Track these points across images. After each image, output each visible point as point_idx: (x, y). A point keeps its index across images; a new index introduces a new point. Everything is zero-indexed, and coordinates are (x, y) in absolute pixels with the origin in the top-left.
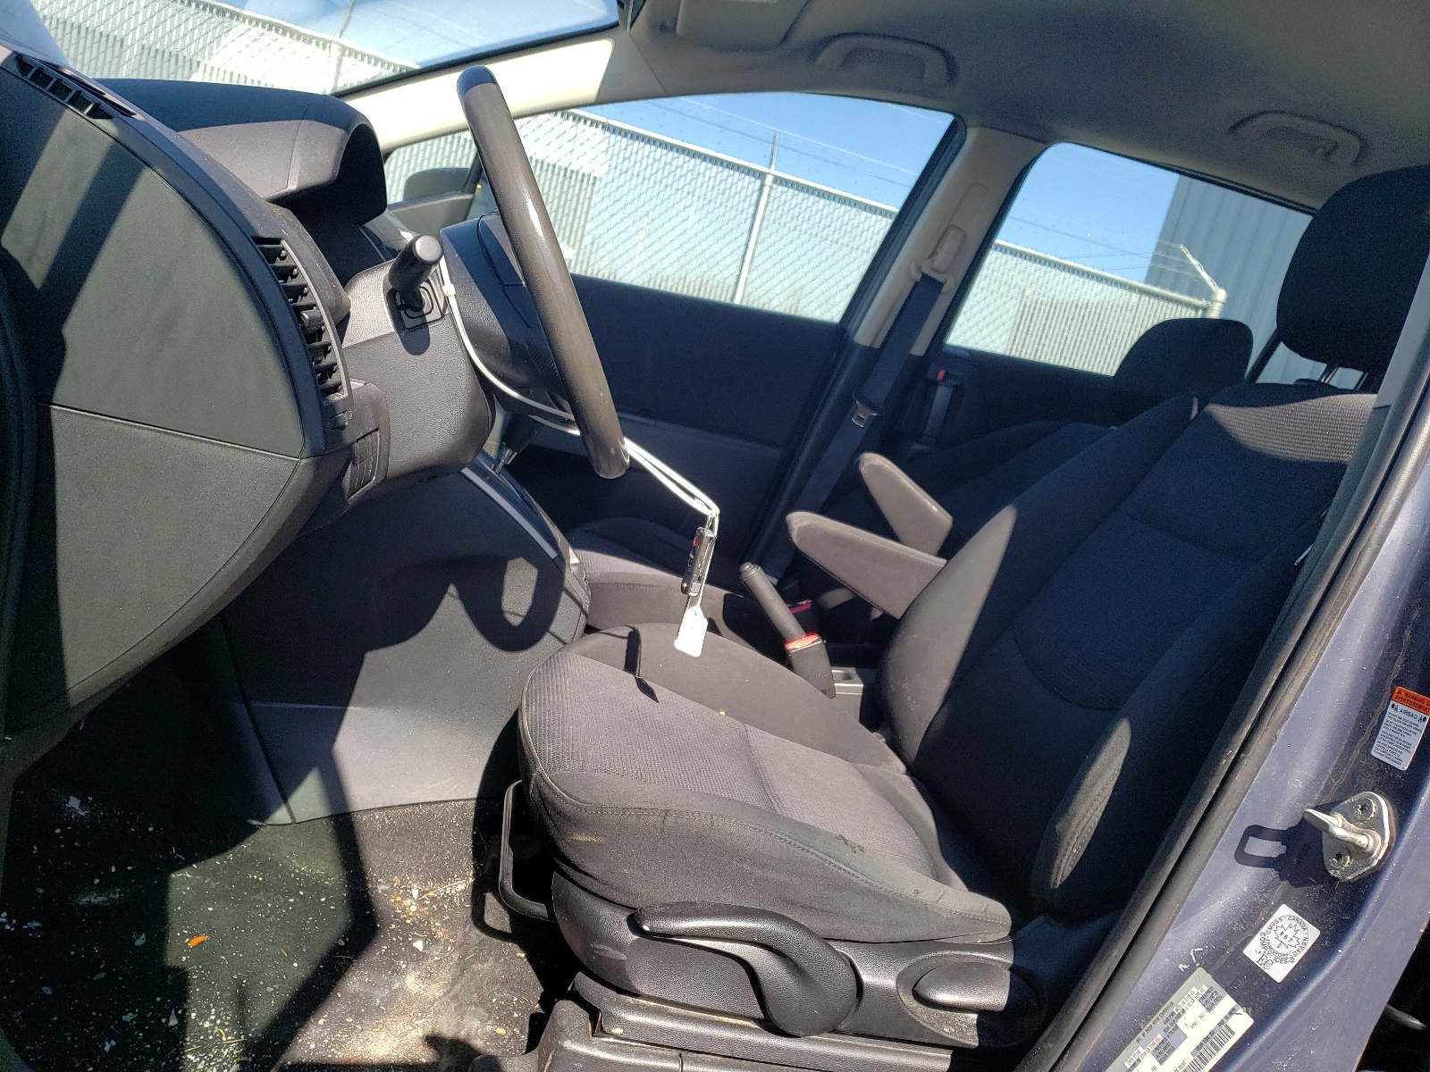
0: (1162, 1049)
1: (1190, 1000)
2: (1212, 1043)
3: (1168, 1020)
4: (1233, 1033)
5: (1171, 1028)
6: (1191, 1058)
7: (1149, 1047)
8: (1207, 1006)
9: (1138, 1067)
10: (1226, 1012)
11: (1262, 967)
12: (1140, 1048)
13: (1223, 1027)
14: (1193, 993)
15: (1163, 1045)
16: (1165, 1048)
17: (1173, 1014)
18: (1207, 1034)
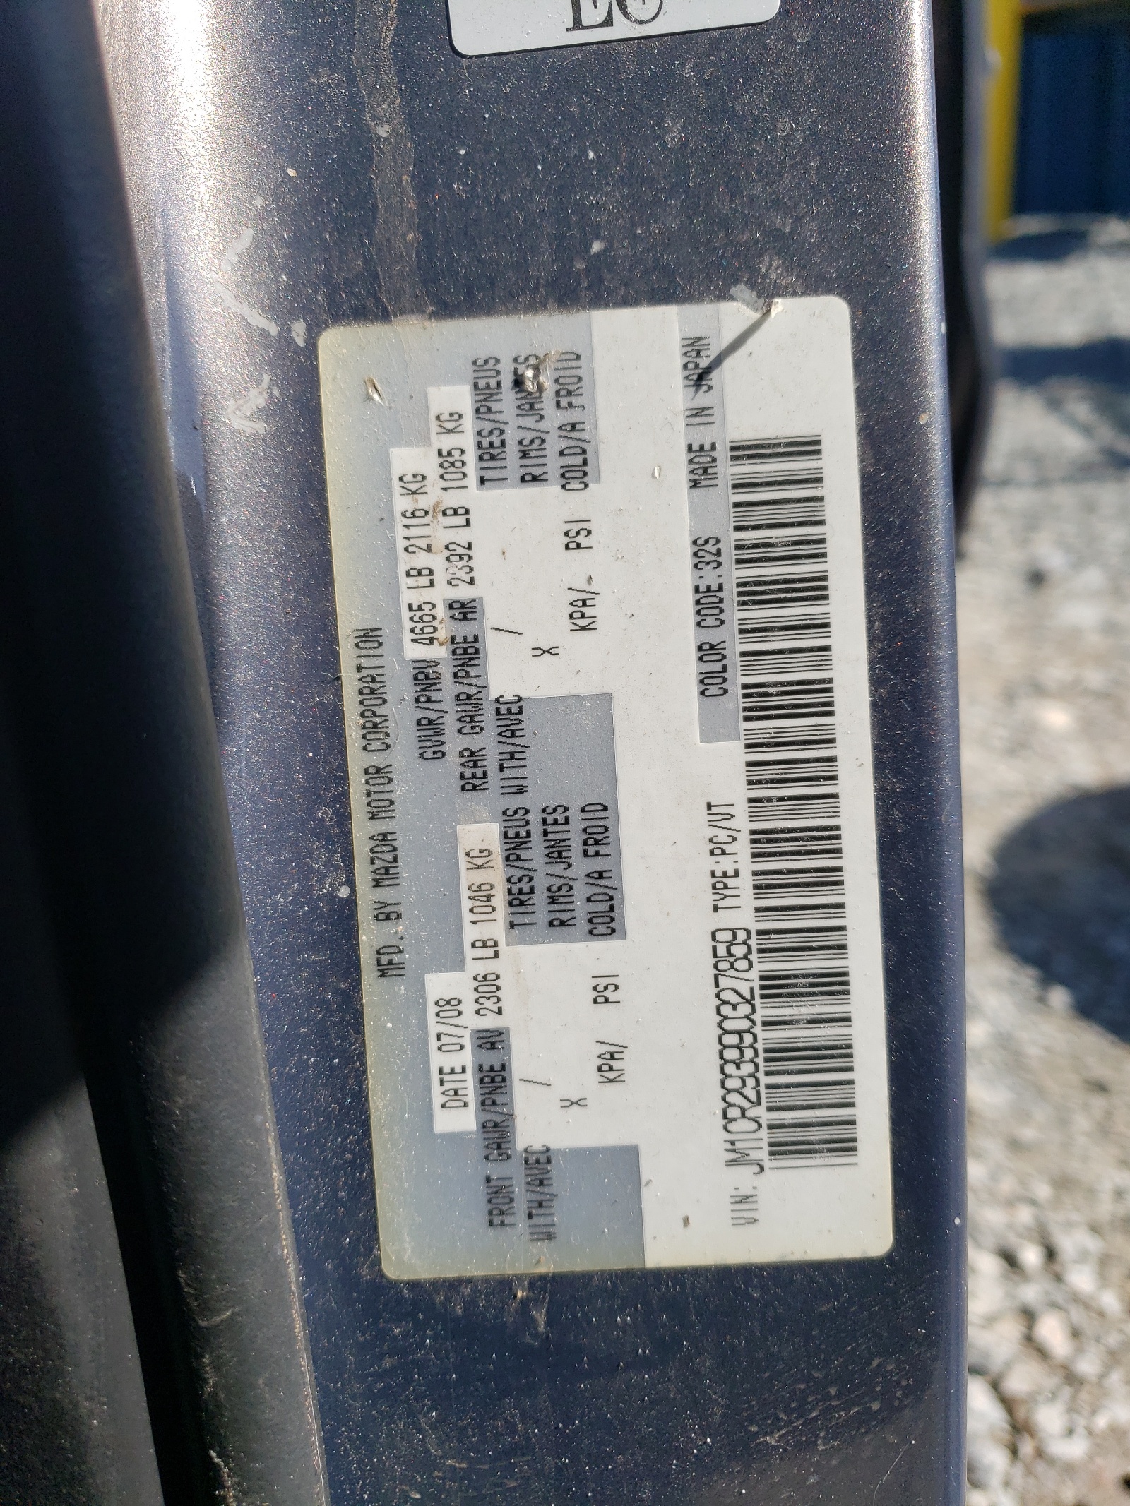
0: (543, 875)
1: (441, 532)
2: (753, 594)
3: (430, 728)
4: (809, 447)
5: (488, 742)
6: (733, 756)
7: (471, 933)
8: (553, 465)
9: (518, 1069)
10: (678, 396)
11: (622, 29)
12: (439, 985)
13: (727, 471)
14: (415, 484)
15: (536, 852)
16: (557, 852)
17: (425, 678)
18: (687, 578)
